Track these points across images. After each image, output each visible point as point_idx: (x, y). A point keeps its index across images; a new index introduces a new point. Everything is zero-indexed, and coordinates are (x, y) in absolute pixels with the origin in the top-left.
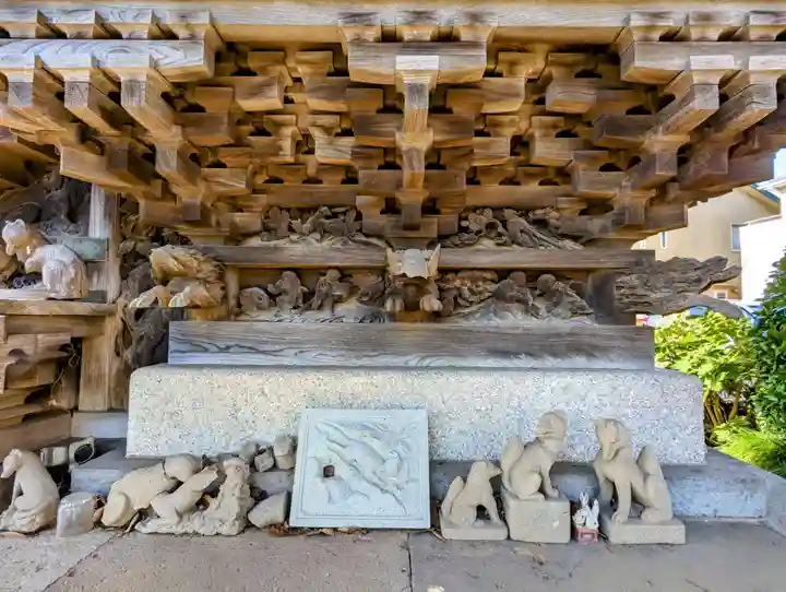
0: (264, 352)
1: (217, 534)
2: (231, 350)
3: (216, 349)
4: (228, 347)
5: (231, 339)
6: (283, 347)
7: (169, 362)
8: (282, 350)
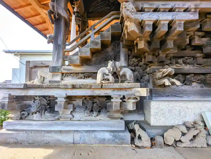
0: (179, 97)
1: (202, 147)
2: (169, 96)
3: (165, 96)
4: (168, 96)
5: (169, 93)
6: (183, 95)
7: (153, 100)
8: (183, 96)
